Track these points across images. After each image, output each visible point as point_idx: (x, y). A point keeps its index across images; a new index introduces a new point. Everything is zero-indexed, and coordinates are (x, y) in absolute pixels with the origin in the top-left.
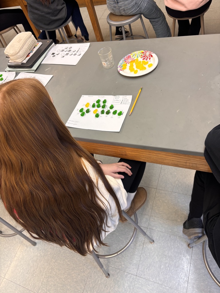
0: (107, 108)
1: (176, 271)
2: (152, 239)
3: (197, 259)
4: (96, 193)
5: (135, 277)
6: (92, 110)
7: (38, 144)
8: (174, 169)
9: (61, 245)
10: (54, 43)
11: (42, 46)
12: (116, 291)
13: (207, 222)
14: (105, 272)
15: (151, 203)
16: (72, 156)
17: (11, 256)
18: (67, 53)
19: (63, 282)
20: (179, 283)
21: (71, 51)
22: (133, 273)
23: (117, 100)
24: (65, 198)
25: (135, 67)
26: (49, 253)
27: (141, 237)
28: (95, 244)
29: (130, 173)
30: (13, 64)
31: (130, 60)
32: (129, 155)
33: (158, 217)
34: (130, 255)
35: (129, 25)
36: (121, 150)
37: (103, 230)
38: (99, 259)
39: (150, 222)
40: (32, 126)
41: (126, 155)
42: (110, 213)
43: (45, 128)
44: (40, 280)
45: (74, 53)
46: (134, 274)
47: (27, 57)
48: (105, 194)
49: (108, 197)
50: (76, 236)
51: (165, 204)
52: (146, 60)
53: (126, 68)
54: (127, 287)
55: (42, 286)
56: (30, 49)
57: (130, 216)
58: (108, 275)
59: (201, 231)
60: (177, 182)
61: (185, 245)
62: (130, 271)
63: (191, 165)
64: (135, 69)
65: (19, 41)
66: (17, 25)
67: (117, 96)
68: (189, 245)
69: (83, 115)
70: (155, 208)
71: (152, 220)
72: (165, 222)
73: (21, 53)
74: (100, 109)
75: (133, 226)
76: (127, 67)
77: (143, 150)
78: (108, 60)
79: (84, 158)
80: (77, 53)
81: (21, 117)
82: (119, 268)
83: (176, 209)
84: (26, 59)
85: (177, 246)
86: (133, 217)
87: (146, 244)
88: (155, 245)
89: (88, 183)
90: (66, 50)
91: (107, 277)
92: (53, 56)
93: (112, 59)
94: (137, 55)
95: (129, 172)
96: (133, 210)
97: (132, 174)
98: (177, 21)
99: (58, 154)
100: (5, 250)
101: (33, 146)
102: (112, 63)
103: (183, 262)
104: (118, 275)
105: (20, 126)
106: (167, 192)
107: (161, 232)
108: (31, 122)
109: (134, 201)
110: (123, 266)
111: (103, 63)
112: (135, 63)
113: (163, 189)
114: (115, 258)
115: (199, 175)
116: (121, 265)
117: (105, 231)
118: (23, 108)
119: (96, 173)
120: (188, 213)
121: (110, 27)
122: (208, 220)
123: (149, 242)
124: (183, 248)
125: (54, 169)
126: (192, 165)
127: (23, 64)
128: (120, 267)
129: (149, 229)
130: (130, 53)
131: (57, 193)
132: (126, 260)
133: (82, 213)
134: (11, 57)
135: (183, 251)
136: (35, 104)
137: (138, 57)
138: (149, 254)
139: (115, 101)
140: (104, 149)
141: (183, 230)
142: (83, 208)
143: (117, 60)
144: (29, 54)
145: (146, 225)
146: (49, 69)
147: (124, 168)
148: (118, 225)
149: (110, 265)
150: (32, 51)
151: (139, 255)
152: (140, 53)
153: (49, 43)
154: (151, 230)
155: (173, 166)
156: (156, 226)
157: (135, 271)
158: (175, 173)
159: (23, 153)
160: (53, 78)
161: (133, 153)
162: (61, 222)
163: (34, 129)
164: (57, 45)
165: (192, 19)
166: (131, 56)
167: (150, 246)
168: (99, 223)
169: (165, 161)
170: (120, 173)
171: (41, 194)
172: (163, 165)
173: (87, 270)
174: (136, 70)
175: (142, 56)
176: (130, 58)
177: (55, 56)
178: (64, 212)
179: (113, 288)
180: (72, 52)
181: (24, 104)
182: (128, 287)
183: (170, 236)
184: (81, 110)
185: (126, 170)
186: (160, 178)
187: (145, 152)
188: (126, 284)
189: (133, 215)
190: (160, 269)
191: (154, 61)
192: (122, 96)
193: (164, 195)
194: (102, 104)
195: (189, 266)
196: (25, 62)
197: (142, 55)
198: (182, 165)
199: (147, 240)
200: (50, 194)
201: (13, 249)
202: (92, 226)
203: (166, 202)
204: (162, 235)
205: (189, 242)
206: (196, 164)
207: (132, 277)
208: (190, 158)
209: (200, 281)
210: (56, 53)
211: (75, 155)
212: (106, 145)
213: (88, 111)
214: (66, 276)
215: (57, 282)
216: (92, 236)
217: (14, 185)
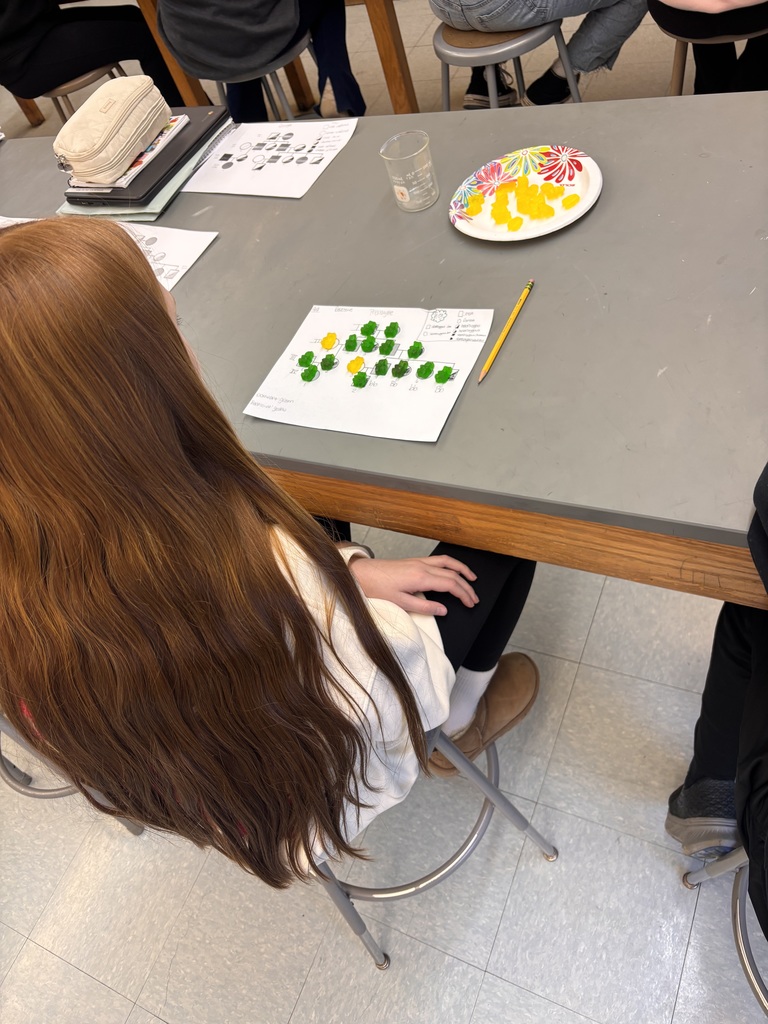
0: (398, 353)
1: (633, 966)
2: (553, 844)
3: (713, 930)
4: (322, 661)
5: (480, 975)
6: (344, 358)
7: (102, 467)
8: (648, 595)
9: (200, 843)
10: (230, 120)
11: (189, 128)
12: (410, 1019)
13: (748, 800)
14: (371, 949)
15: (555, 712)
16: (234, 518)
17: (55, 863)
18: (276, 153)
19: (227, 971)
20: (639, 1012)
21: (288, 149)
22: (473, 961)
23: (436, 324)
24: (203, 673)
25: (512, 207)
26: (185, 865)
27: (512, 835)
28: (318, 849)
29: (469, 597)
30: (85, 191)
31: (496, 182)
32: (470, 530)
33: (579, 766)
34: (467, 895)
35: (514, 59)
36: (439, 509)
37: (351, 799)
38: (351, 900)
39: (546, 782)
40: (81, 396)
41: (457, 530)
42: (377, 738)
43: (129, 409)
44: (149, 956)
45: (297, 156)
46: (479, 963)
47: (132, 166)
48: (359, 666)
49: (372, 680)
50: (248, 814)
51: (607, 720)
52: (557, 181)
53: (479, 210)
54: (449, 1009)
55: (152, 979)
56: (144, 139)
57: (469, 757)
58: (383, 958)
59: (731, 829)
60: (658, 642)
61: (672, 877)
62: (464, 952)
63: (699, 577)
64: (514, 213)
65: (105, 110)
66: (121, 63)
67: (440, 311)
68: (685, 877)
69: (309, 376)
70: (570, 731)
71: (557, 774)
72: (602, 785)
73: (111, 151)
74: (375, 357)
75: (482, 792)
76: (482, 206)
77: (521, 515)
78: (416, 177)
79: (281, 527)
80: (309, 156)
81: (38, 360)
82: (425, 939)
83: (648, 739)
84: (129, 173)
85: (641, 876)
86: (481, 760)
87: (528, 861)
88: (560, 866)
89: (294, 624)
90: (270, 144)
91: (379, 966)
92: (225, 167)
93: (432, 177)
94: (524, 163)
95: (466, 592)
96: (483, 734)
97: (476, 600)
98: (690, 46)
99: (178, 507)
100: (36, 842)
101: (82, 471)
102: (429, 191)
103: (661, 937)
104: (421, 961)
105: (35, 393)
106: (619, 676)
107: (587, 820)
108: (77, 380)
109: (486, 699)
110: (440, 931)
111: (397, 189)
112: (513, 193)
113: (604, 665)
114: (413, 900)
115: (733, 619)
116: (432, 929)
117: (359, 805)
118: (45, 326)
119: (325, 585)
120: (691, 759)
121: (446, 68)
122: (752, 792)
123: (539, 855)
124: (663, 884)
125: (164, 560)
126: (702, 580)
127: (116, 190)
128: (429, 934)
129: (542, 808)
130: (501, 156)
131: (172, 651)
132: (451, 911)
133: (268, 733)
134: (76, 166)
135: (663, 898)
136: (93, 313)
137: (526, 170)
138: (535, 898)
139: (428, 331)
140: (379, 504)
141: (668, 818)
142: (273, 715)
143: (448, 177)
144: (141, 155)
145: (531, 792)
146: (206, 212)
147: (450, 576)
148: (415, 783)
149: (394, 925)
150: (153, 146)
151: (501, 896)
152: (535, 155)
153: (214, 118)
154: (549, 809)
155: (632, 580)
156: (569, 796)
157: (482, 955)
158: (653, 611)
159: (49, 496)
160: (219, 242)
161: (483, 524)
162: (192, 761)
163: (89, 407)
164: (243, 124)
165: (749, 40)
166: (504, 166)
167: (542, 868)
168: (332, 772)
169: (602, 560)
170: (431, 595)
171: (112, 653)
172: (609, 577)
173: (313, 935)
174: (517, 218)
175: (541, 165)
176: (499, 173)
177: (231, 164)
178: (202, 722)
179: (401, 1009)
180: (292, 151)
181: (50, 310)
182: (452, 1010)
183: (618, 839)
184: (306, 360)
185: (457, 583)
186: (594, 625)
187: (527, 521)
188: (447, 999)
189: (484, 754)
190: (575, 953)
191: (587, 186)
192: (458, 310)
193: (606, 686)
194: (380, 338)
195: (682, 953)
196: (124, 183)
197: (544, 162)
198: (663, 576)
199: (531, 847)
200: (147, 653)
201: (63, 841)
202: (305, 782)
203: (612, 712)
204: (588, 831)
205: (687, 864)
206: (718, 575)
207: (470, 976)
208: (698, 553)
209: (721, 1011)
210: (236, 154)
211: (246, 515)
212: (386, 491)
213: (328, 363)
214: (239, 950)
215: (205, 967)
216: (308, 818)
217: (19, 612)
